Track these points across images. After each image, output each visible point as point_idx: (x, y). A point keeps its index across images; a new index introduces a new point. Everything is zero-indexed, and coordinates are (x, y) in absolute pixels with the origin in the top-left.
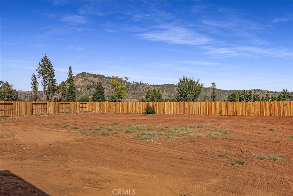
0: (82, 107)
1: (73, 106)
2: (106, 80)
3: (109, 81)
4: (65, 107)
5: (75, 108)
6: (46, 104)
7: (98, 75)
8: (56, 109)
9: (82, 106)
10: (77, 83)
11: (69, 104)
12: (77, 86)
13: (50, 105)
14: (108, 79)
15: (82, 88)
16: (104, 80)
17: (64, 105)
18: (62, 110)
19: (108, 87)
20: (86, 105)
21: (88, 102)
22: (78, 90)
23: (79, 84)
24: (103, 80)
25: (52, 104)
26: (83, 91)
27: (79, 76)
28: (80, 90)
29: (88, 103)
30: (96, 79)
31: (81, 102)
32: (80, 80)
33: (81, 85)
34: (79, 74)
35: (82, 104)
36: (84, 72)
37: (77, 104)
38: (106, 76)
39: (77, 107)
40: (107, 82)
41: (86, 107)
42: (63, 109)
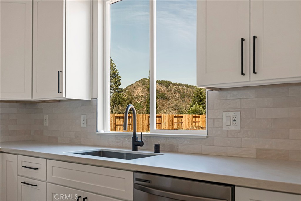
0: (195, 122)
1: (186, 119)
2: (173, 87)
3: (178, 89)
4: (178, 122)
5: (188, 123)
6: (161, 117)
7: (162, 80)
8: (170, 124)
9: (195, 120)
10: (136, 92)
11: (182, 117)
12: (136, 96)
13: (165, 118)
14: (176, 86)
15: (142, 100)
16: (171, 87)
17: (178, 119)
18: (176, 126)
19: (176, 96)
20: (199, 118)
21: (201, 114)
22: (138, 102)
23: (138, 94)
24: (169, 87)
25: (166, 118)
26: (144, 103)
27: (138, 84)
28: (140, 102)
29: (201, 116)
30: (160, 87)
31: (194, 115)
32: (140, 89)
33: (141, 95)
34: (138, 81)
35: (195, 117)
36: (145, 79)
37: (190, 118)
38: (174, 82)
39: (191, 121)
40: (175, 89)
41: (199, 122)
42: (177, 124)
